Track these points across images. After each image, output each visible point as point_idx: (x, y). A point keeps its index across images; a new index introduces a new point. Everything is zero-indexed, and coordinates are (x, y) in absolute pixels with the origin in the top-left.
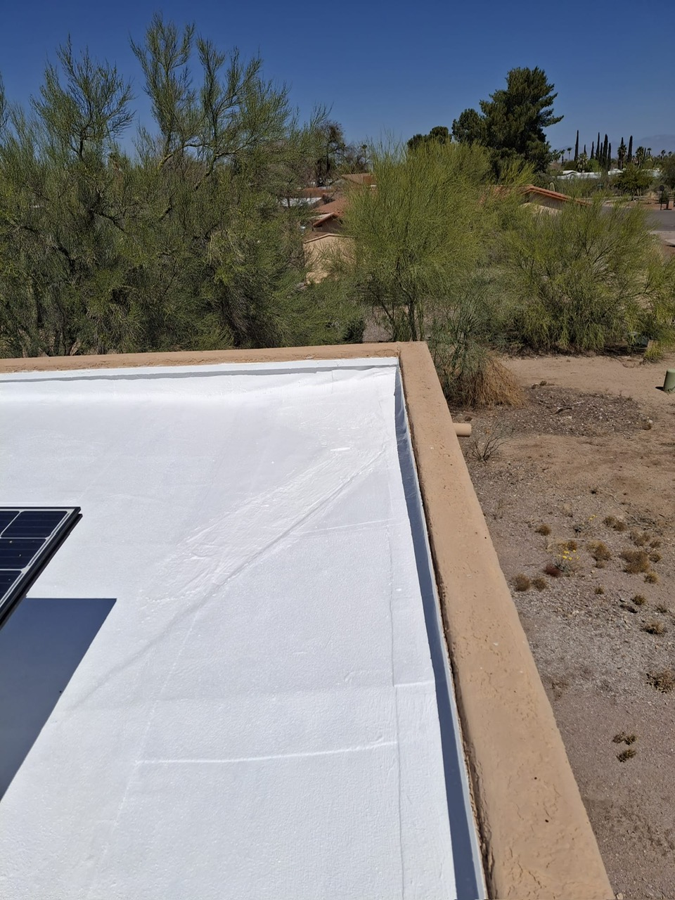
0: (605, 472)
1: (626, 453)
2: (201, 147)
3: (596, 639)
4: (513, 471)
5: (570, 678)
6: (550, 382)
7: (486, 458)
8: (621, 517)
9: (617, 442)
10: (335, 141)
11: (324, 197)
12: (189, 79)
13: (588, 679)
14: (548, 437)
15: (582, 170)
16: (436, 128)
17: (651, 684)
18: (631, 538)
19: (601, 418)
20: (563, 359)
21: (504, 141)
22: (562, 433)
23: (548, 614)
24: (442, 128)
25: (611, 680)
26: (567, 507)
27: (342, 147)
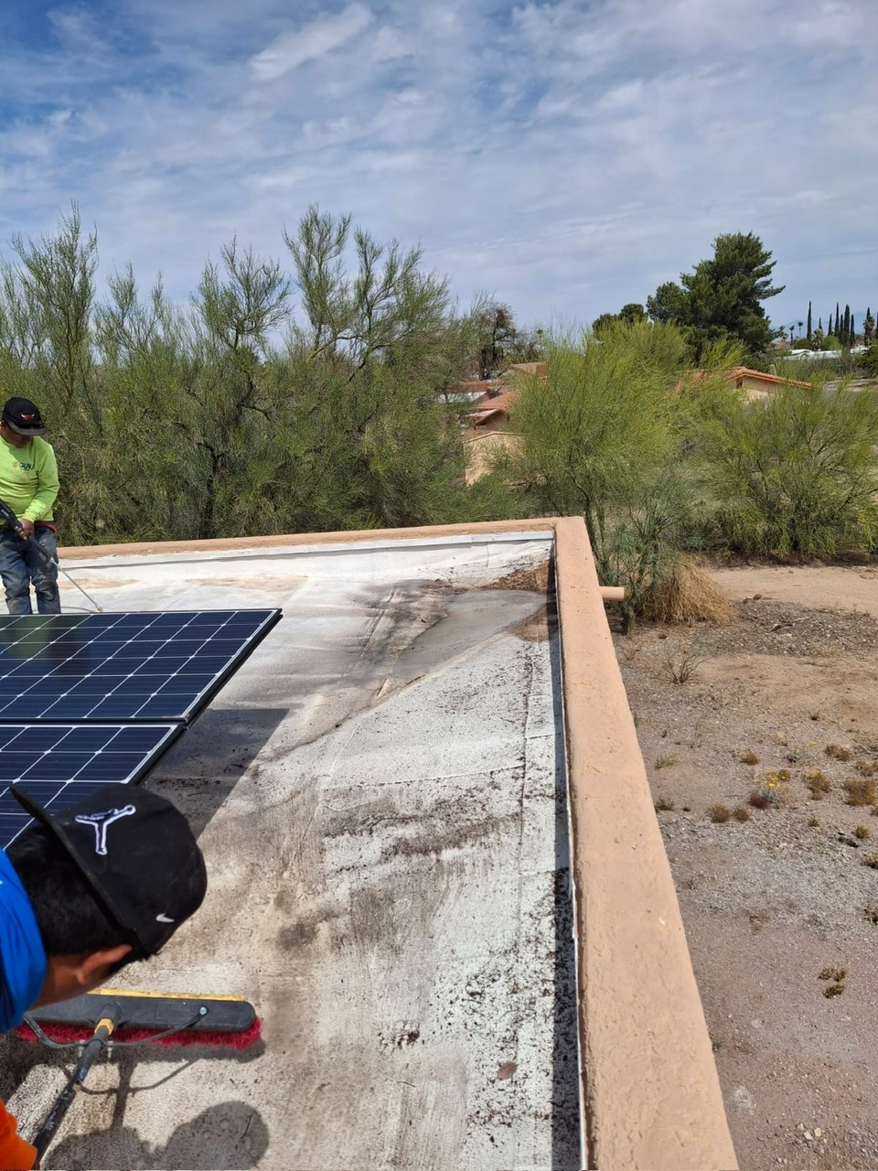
0: (830, 694)
1: (857, 674)
2: (354, 339)
3: (806, 875)
4: (717, 694)
5: (772, 912)
6: (767, 596)
7: (683, 679)
8: (848, 746)
9: (847, 663)
10: (502, 327)
11: (488, 391)
12: (342, 271)
13: (793, 913)
14: (760, 657)
15: (817, 348)
16: (629, 306)
17: (868, 920)
18: (857, 768)
19: (829, 635)
20: (783, 570)
21: (712, 317)
22: (780, 653)
23: (749, 847)
24: (635, 306)
25: (822, 915)
26: (781, 734)
27: (513, 334)
